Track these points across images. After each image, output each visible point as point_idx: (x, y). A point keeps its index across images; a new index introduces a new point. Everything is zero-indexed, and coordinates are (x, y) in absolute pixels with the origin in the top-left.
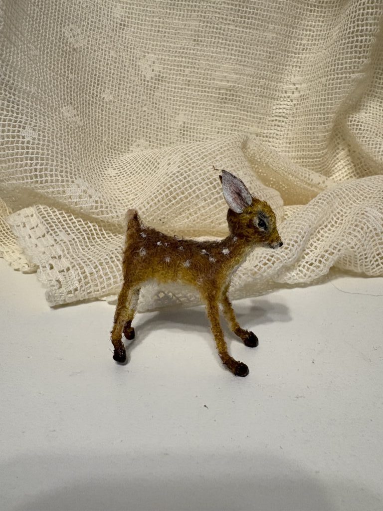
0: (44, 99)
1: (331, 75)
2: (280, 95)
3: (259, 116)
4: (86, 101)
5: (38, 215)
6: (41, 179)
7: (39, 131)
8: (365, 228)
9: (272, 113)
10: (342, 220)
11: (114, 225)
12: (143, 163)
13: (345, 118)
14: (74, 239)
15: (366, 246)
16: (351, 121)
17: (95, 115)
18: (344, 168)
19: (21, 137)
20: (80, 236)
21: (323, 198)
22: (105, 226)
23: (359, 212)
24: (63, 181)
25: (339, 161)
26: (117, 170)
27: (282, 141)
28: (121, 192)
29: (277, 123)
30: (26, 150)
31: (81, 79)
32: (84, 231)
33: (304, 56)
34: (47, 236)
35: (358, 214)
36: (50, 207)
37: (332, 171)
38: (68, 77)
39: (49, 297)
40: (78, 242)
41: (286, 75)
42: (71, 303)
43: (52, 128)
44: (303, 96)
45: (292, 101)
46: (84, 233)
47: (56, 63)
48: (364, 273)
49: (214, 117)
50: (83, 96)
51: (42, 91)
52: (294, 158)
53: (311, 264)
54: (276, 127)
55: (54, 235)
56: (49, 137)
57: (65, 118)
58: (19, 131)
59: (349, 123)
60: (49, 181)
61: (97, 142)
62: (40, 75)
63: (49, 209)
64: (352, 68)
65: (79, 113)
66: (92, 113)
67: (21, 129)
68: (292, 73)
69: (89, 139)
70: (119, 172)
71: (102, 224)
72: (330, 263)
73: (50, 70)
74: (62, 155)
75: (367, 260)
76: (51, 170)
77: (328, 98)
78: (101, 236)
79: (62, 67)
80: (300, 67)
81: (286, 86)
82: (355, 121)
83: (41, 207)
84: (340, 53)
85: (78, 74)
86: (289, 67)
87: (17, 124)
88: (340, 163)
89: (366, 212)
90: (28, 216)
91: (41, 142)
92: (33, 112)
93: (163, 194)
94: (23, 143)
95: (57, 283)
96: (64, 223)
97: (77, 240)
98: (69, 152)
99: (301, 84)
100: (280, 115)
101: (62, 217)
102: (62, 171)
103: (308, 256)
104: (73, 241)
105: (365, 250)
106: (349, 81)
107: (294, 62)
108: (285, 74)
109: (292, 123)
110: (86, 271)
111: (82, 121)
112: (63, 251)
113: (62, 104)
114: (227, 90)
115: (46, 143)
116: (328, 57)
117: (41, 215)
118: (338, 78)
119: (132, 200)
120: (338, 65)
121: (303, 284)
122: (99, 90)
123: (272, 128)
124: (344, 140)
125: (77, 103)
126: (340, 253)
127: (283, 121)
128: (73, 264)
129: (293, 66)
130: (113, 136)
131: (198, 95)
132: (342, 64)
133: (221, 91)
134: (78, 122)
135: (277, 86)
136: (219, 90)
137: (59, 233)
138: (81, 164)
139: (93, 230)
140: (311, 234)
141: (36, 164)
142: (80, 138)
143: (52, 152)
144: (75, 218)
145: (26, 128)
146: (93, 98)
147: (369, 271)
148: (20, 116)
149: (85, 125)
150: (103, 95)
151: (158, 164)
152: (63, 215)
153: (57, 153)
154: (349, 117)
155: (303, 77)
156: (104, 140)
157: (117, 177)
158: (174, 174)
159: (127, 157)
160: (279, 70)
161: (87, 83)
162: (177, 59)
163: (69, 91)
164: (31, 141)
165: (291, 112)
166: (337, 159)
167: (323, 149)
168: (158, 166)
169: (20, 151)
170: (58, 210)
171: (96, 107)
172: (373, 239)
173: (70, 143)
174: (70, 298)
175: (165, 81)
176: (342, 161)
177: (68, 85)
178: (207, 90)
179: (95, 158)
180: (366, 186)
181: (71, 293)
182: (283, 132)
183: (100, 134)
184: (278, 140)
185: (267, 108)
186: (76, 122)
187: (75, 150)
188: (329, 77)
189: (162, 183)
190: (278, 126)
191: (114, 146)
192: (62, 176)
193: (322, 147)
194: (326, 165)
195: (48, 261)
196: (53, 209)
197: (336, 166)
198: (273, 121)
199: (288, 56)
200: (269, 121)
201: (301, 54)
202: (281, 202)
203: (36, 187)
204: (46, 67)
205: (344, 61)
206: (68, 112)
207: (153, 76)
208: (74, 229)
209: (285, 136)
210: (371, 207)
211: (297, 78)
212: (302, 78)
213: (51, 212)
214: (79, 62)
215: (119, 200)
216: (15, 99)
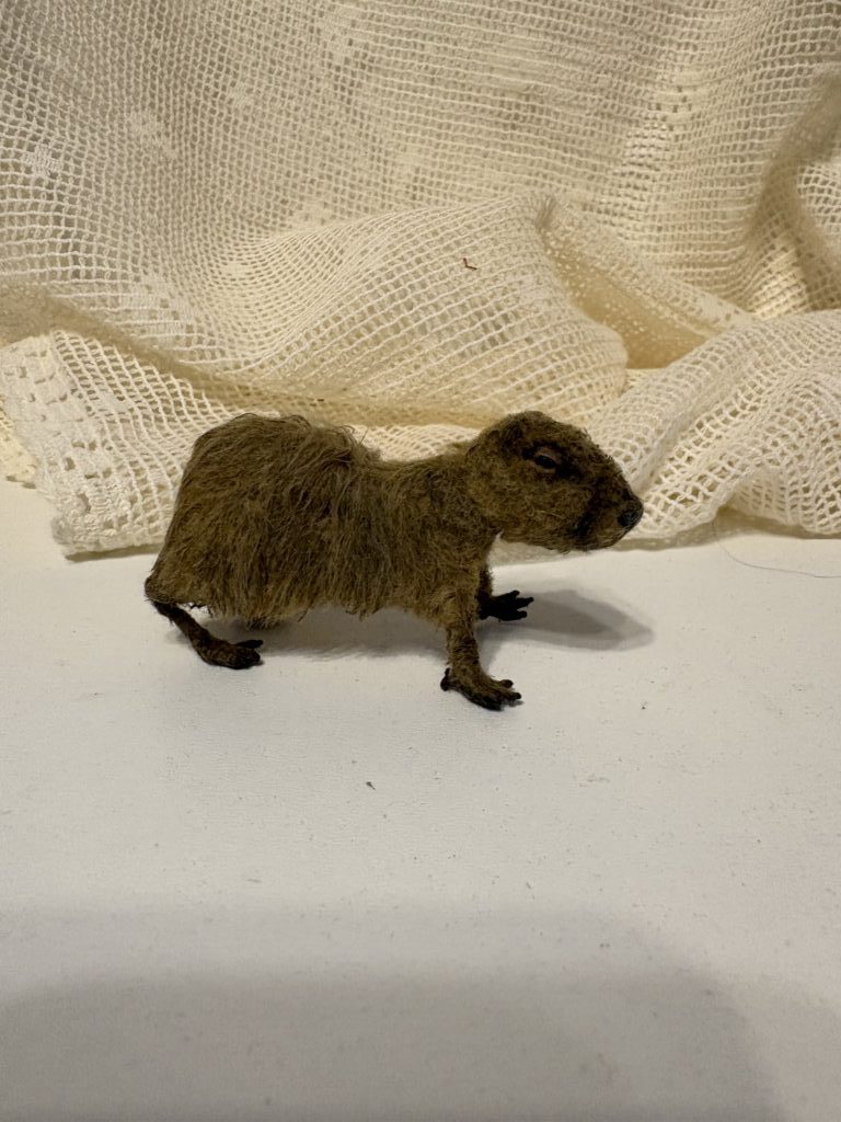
0: (84, 88)
1: (765, 64)
2: (644, 114)
3: (592, 161)
4: (188, 105)
5: (57, 351)
6: (64, 269)
7: (67, 158)
8: (810, 417)
9: (623, 156)
10: (758, 401)
11: (230, 389)
12: (308, 251)
13: (794, 173)
14: (131, 410)
15: (807, 461)
16: (807, 181)
17: (210, 139)
18: (782, 293)
19: (23, 169)
20: (147, 405)
21: (717, 347)
22: (208, 388)
23: (800, 382)
24: (113, 276)
25: (774, 278)
26: (250, 266)
27: (642, 223)
28: (252, 313)
29: (632, 180)
30: (32, 200)
31: (179, 52)
32: (157, 394)
33: (707, 20)
34: (72, 399)
35: (797, 386)
36: (85, 337)
37: (753, 298)
38: (148, 44)
39: (58, 533)
40: (141, 417)
41: (662, 66)
42: (112, 551)
43: (100, 155)
44: (699, 117)
45: (671, 128)
46: (157, 399)
47: (121, 9)
48: (801, 527)
49: (488, 159)
50: (182, 92)
51: (81, 68)
52: (667, 264)
53: (673, 497)
54: (630, 191)
55: (86, 398)
56: (89, 175)
57: (133, 136)
58: (18, 155)
59: (802, 186)
60: (82, 274)
61: (208, 200)
62: (79, 32)
63: (82, 340)
64: (818, 47)
65: (170, 130)
66: (202, 134)
67: (24, 151)
68: (675, 61)
69: (190, 191)
70: (253, 271)
71: (202, 383)
72: (720, 497)
73: (106, 24)
74: (117, 218)
75: (808, 495)
76: (89, 250)
77: (756, 120)
78: (196, 409)
79: (136, 20)
80: (695, 48)
81: (659, 92)
82: (816, 180)
83: (66, 335)
84: (790, 11)
85: (174, 39)
86: (670, 45)
87: (15, 138)
88: (774, 283)
89: (817, 383)
90: (34, 355)
91: (70, 185)
92: (57, 115)
93: (344, 319)
94: (26, 182)
95: (80, 499)
96: (113, 374)
97: (138, 412)
98: (136, 214)
99: (694, 88)
100: (641, 160)
101: (111, 361)
102: (112, 254)
103: (670, 478)
104: (129, 414)
105: (804, 469)
106: (806, 81)
107: (683, 34)
108: (659, 64)
109: (669, 179)
110: (149, 479)
111: (177, 149)
112: (103, 432)
113: (129, 104)
114: (520, 95)
115: (81, 187)
116: (763, 23)
117: (62, 353)
118: (780, 73)
119: (275, 331)
120: (784, 40)
121: (654, 544)
122: (220, 81)
123: (622, 191)
124: (788, 226)
125: (168, 106)
126: (745, 473)
127: (647, 177)
128: (120, 463)
129: (679, 45)
130: (249, 190)
131: (453, 105)
132: (794, 38)
133: (506, 99)
134: (165, 149)
135: (638, 92)
136: (503, 95)
137: (98, 394)
138: (164, 243)
139: (180, 393)
140: (684, 429)
141: (55, 233)
142: (167, 187)
143: (95, 208)
144: (141, 365)
145: (37, 149)
146: (206, 98)
147: (811, 522)
148: (24, 120)
149: (183, 158)
150: (230, 94)
151: (342, 252)
152: (113, 357)
153: (106, 212)
154: (803, 171)
155: (702, 72)
156: (226, 197)
157: (247, 281)
158: (373, 275)
159: (277, 239)
160: (645, 53)
161: (195, 62)
162: (408, 17)
163: (149, 76)
164: (47, 180)
165: (668, 156)
166: (770, 271)
167: (735, 245)
168: (340, 257)
169: (19, 200)
170: (103, 345)
171: (211, 121)
172: (828, 445)
173: (140, 195)
174: (110, 537)
175: (378, 69)
176: (780, 278)
177: (147, 62)
178: (474, 94)
179: (200, 236)
180: (825, 329)
181: (111, 527)
182: (646, 203)
183: (218, 183)
184: (634, 222)
185: (612, 143)
186: (161, 149)
187: (152, 212)
188: (762, 69)
189: (343, 295)
190: (636, 188)
191: (249, 212)
192: (112, 265)
193: (733, 240)
194: (739, 283)
195: (63, 453)
196: (90, 341)
197: (765, 288)
198: (623, 175)
199: (668, 20)
200: (615, 174)
201: (700, 15)
202: (623, 356)
203: (52, 287)
204: (97, 17)
205: (799, 32)
206: (143, 125)
207: (350, 55)
208: (136, 389)
209: (651, 212)
210: (831, 374)
211: (686, 73)
212: (697, 74)
213: (86, 347)
214: (179, 13)
215: (245, 331)
216: (13, 80)
